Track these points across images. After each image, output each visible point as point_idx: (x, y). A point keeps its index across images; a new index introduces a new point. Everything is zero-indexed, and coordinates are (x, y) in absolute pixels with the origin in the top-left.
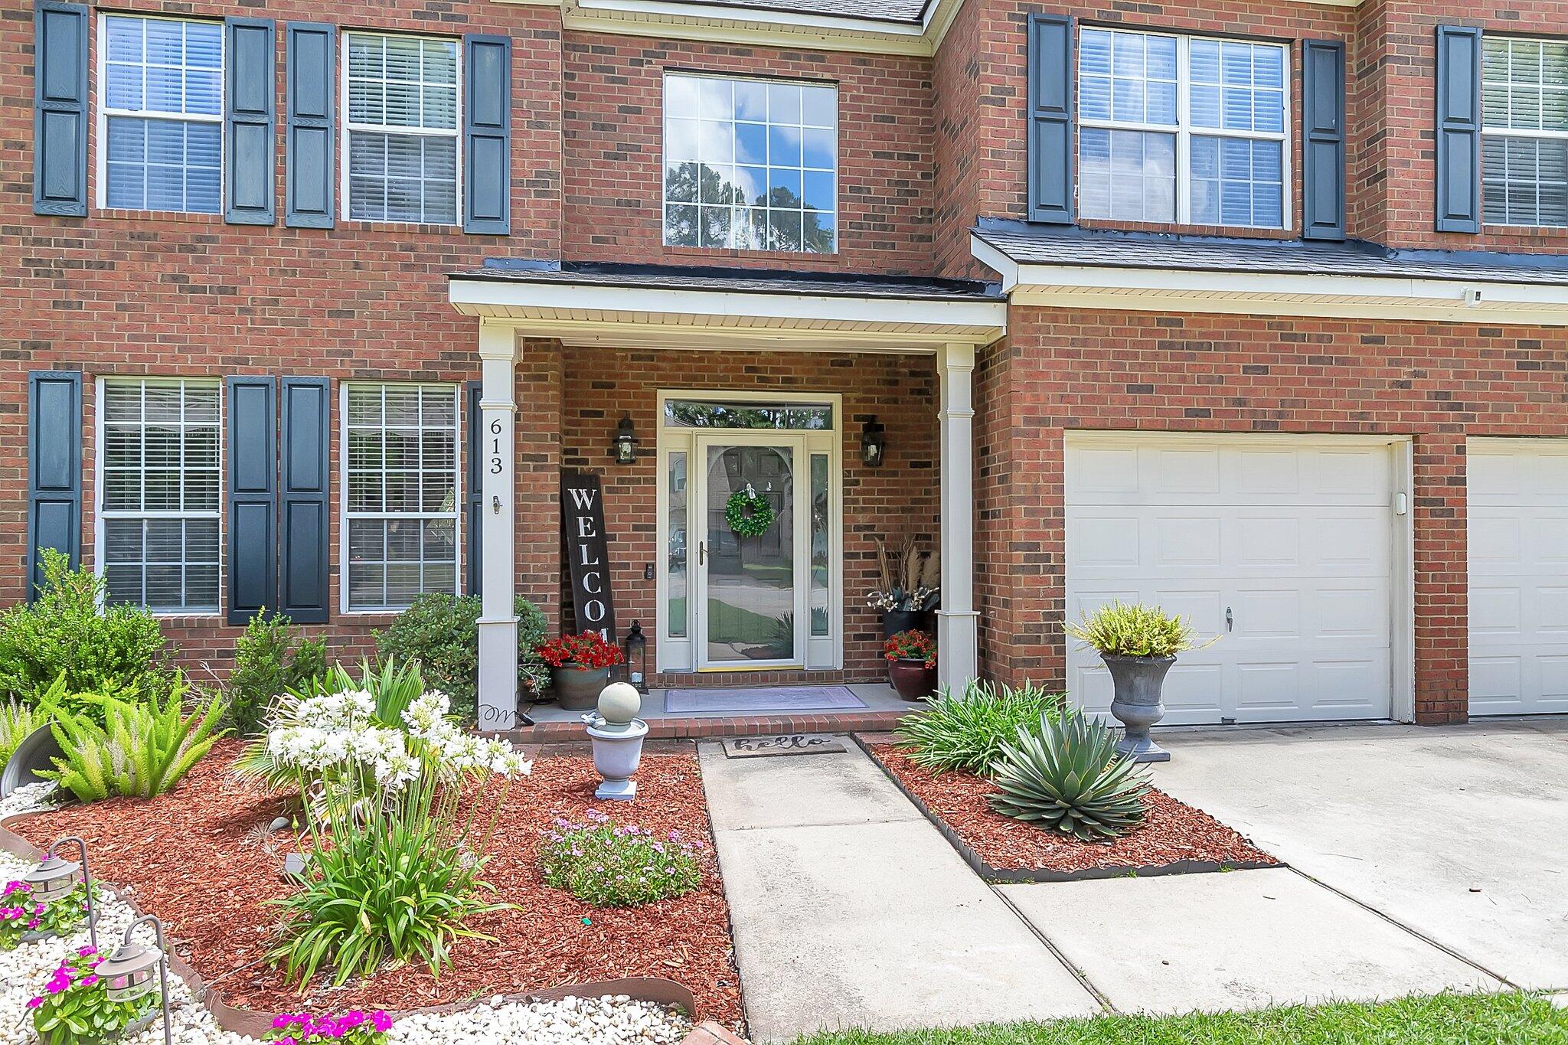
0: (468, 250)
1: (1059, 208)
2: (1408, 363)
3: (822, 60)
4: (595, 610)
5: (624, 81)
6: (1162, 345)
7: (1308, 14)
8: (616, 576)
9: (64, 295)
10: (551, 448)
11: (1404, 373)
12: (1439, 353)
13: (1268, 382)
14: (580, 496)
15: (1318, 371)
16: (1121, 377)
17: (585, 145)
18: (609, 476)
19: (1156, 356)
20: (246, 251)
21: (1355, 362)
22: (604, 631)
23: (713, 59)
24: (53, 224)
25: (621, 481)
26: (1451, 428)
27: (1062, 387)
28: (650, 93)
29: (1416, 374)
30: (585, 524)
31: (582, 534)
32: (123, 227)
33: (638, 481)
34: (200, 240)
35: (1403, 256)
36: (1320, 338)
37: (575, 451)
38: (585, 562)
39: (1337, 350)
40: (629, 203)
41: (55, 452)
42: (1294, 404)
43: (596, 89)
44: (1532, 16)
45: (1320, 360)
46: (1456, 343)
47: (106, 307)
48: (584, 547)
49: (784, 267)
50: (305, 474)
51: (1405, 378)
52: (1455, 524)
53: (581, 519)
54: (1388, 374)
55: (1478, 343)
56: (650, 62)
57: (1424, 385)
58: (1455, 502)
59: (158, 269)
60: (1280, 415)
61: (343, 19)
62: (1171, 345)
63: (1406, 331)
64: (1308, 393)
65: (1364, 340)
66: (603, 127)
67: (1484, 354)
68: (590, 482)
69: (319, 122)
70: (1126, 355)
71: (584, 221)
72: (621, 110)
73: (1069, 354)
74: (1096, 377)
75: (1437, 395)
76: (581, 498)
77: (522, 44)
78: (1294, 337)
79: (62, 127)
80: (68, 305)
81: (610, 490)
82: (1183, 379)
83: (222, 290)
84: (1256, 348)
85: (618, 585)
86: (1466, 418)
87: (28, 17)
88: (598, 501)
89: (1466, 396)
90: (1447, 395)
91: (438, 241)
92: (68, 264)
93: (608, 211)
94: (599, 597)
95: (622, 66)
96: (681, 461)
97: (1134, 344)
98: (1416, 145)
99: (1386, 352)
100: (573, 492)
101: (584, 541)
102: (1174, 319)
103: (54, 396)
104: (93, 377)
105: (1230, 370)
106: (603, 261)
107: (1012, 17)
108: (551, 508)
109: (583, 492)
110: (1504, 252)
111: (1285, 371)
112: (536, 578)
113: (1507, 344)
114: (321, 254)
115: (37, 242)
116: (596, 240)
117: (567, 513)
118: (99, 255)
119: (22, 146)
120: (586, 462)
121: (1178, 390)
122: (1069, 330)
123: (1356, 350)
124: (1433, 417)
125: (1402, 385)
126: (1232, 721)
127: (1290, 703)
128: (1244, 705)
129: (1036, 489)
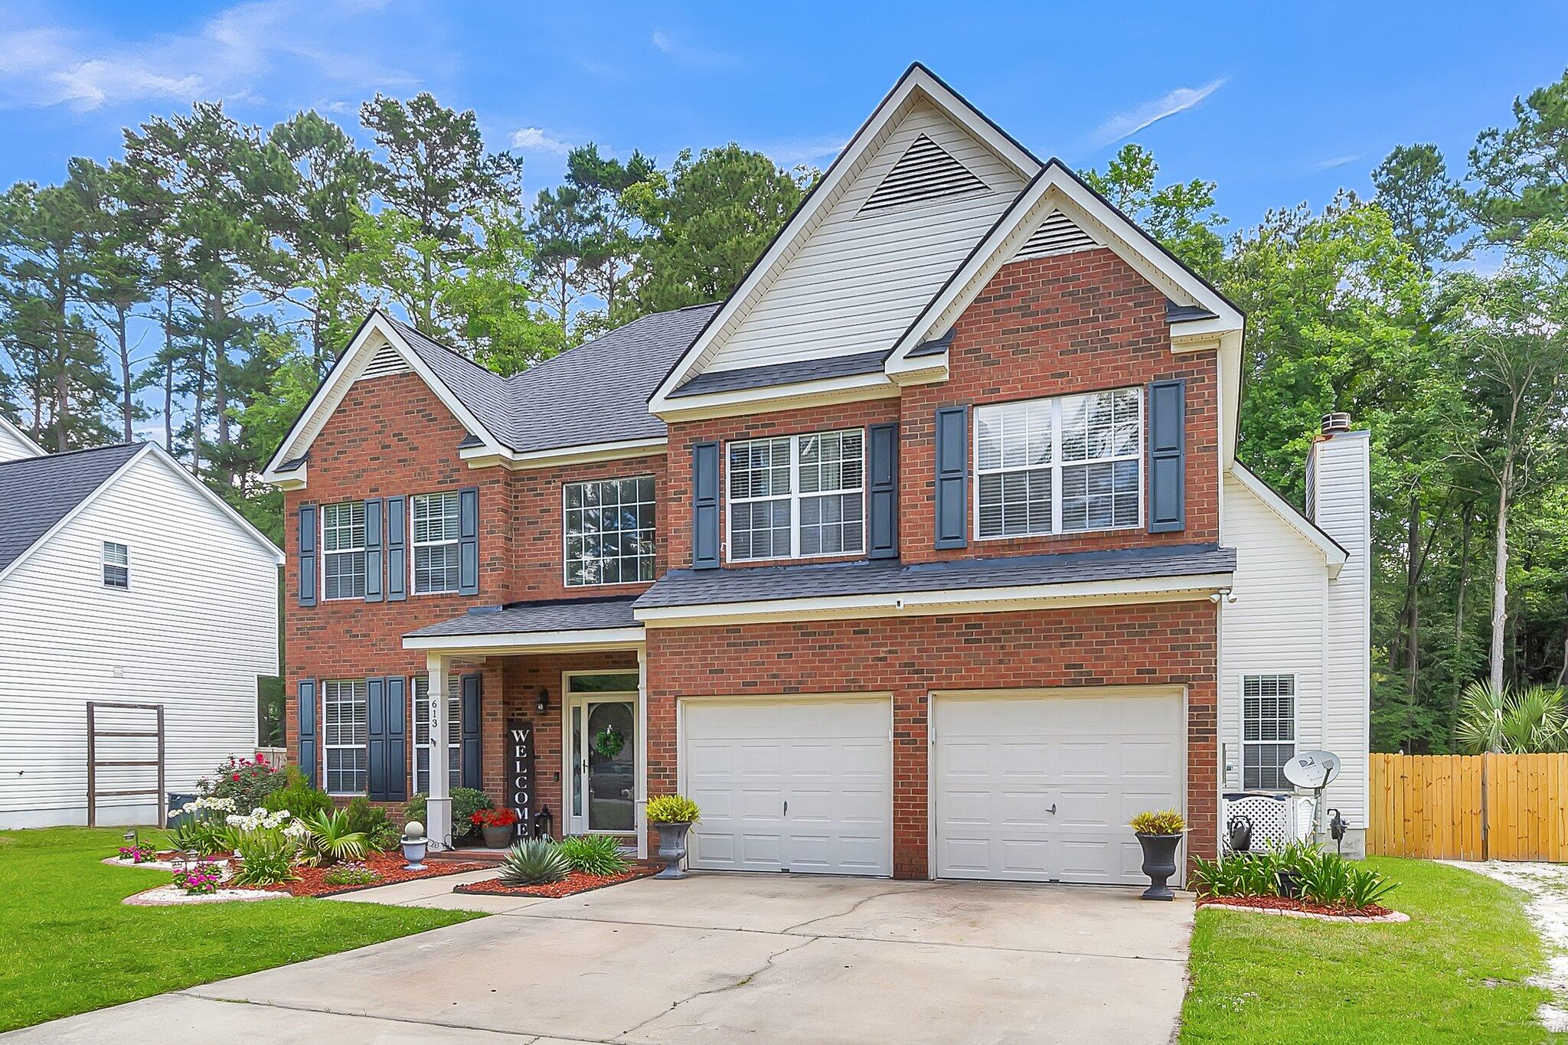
0: (461, 604)
1: (714, 558)
2: (885, 645)
3: (645, 462)
4: (521, 798)
5: (542, 495)
6: (728, 645)
7: (873, 407)
8: (541, 780)
9: (311, 643)
10: (499, 708)
11: (882, 652)
12: (907, 637)
13: (793, 663)
14: (518, 734)
15: (824, 654)
16: (705, 666)
17: (523, 535)
18: (538, 723)
19: (725, 652)
20: (373, 615)
21: (848, 647)
22: (526, 809)
23: (586, 473)
24: (306, 611)
25: (543, 725)
26: (916, 686)
27: (673, 673)
28: (554, 499)
29: (890, 652)
30: (520, 749)
31: (518, 755)
32: (329, 608)
33: (551, 725)
34: (356, 611)
35: (912, 569)
36: (826, 634)
37: (521, 709)
38: (518, 771)
39: (837, 640)
40: (545, 565)
41: (308, 719)
42: (809, 675)
43: (529, 501)
44: (1010, 389)
45: (826, 647)
46: (919, 629)
47: (323, 647)
48: (518, 763)
49: (625, 593)
50: (396, 726)
51: (883, 655)
52: (918, 749)
53: (518, 747)
54: (871, 653)
55: (936, 629)
56: (554, 481)
57: (896, 658)
58: (919, 735)
59: (341, 628)
60: (800, 683)
61: (409, 491)
62: (734, 645)
63: (883, 624)
64: (817, 668)
65: (855, 632)
66: (532, 523)
67: (939, 636)
68: (526, 726)
69: (402, 546)
70: (708, 652)
71: (523, 578)
72: (542, 511)
73: (677, 654)
74: (692, 666)
75: (906, 665)
76: (519, 735)
77: (483, 489)
78: (809, 634)
79: (308, 562)
80: (311, 648)
81: (538, 730)
82: (741, 664)
83: (365, 636)
84: (785, 642)
85: (541, 785)
86: (926, 679)
87: (297, 515)
88: (530, 738)
89: (927, 664)
90: (913, 665)
91: (448, 601)
92: (311, 629)
93: (535, 571)
94: (524, 790)
95: (540, 486)
96: (577, 711)
97: (712, 646)
98: (922, 492)
99: (870, 639)
100: (515, 732)
101: (518, 759)
102: (735, 629)
103: (307, 691)
104: (321, 682)
105: (768, 657)
106: (531, 600)
107: (685, 447)
108: (499, 741)
109: (521, 732)
110: (989, 558)
111: (802, 655)
112: (493, 780)
113: (959, 627)
114: (401, 614)
115: (301, 619)
116: (529, 588)
117: (510, 743)
118: (322, 623)
119: (295, 575)
120: (526, 715)
121: (737, 671)
122: (675, 641)
123: (849, 639)
124: (902, 679)
125: (880, 659)
126: (787, 871)
127: (825, 862)
128: (795, 861)
129: (659, 731)
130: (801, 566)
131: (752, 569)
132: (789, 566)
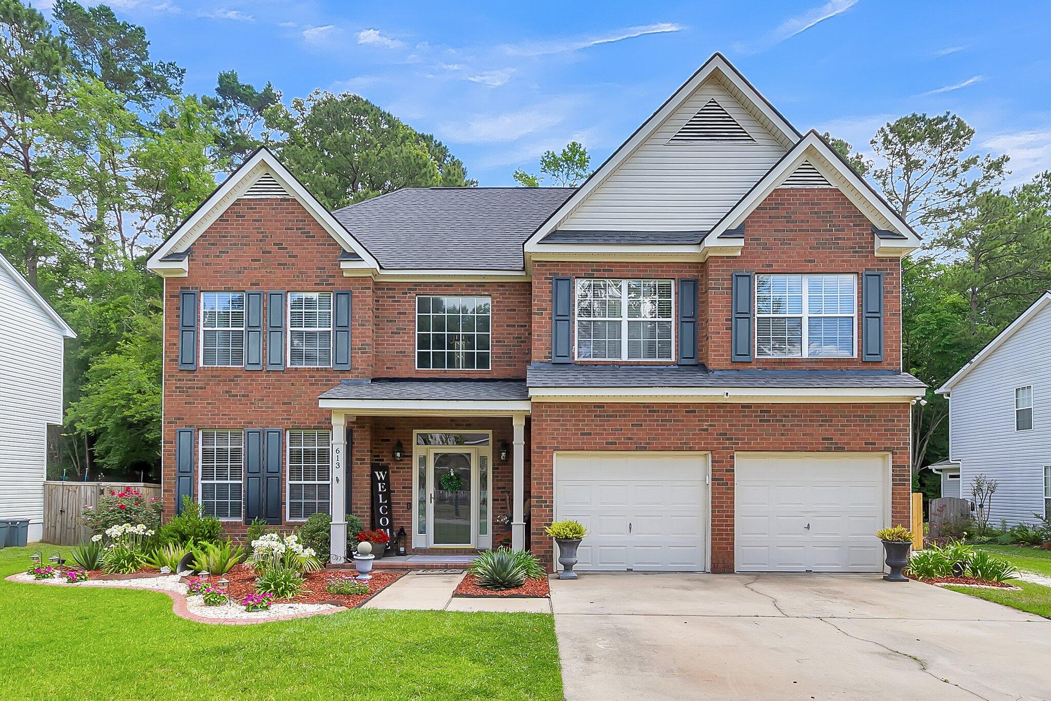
0: (334, 377)
1: (566, 356)
2: (707, 421)
3: (484, 286)
4: (384, 521)
5: (399, 301)
6: (595, 416)
7: (681, 267)
8: (395, 508)
9: (189, 399)
10: (367, 455)
11: (705, 425)
12: (722, 416)
13: (642, 430)
14: (379, 474)
15: (666, 425)
16: (579, 430)
17: (383, 329)
18: (393, 466)
19: (593, 421)
20: (252, 380)
21: (682, 421)
22: (388, 530)
23: (437, 290)
24: (185, 374)
25: (397, 468)
26: (727, 448)
27: (553, 434)
28: (410, 306)
29: (710, 425)
30: (381, 485)
31: (380, 490)
32: (209, 373)
33: (404, 468)
34: (236, 377)
35: (716, 373)
36: (666, 411)
37: (378, 456)
38: (381, 502)
39: (674, 416)
40: (401, 352)
41: (185, 460)
42: (654, 439)
43: (388, 305)
45: (666, 421)
46: (729, 412)
47: (202, 403)
48: (381, 495)
49: (467, 376)
50: (273, 467)
51: (706, 427)
52: (729, 489)
53: (380, 484)
54: (697, 425)
55: (740, 412)
56: (410, 293)
57: (714, 430)
58: (729, 480)
59: (221, 389)
60: (648, 443)
61: (287, 288)
62: (600, 416)
63: (706, 407)
64: (660, 434)
65: (686, 412)
66: (391, 321)
67: (743, 416)
68: (384, 468)
69: (280, 329)
70: (580, 421)
71: (383, 360)
72: (399, 313)
73: (555, 421)
74: (567, 430)
75: (721, 434)
76: (380, 475)
77: (356, 293)
78: (654, 412)
79: (188, 336)
80: (190, 403)
81: (392, 472)
82: (605, 430)
83: (243, 396)
84: (638, 416)
85: (396, 511)
86: (735, 444)
87: (178, 296)
88: (387, 477)
89: (734, 434)
90: (726, 434)
91: (324, 374)
92: (190, 388)
93: (392, 356)
94: (386, 516)
95: (398, 295)
96: (425, 459)
97: (583, 416)
98: (723, 325)
99: (697, 416)
100: (377, 473)
101: (380, 493)
102: (600, 406)
103: (185, 437)
104: (198, 430)
105: (626, 425)
106: (391, 377)
107: (546, 278)
108: (367, 480)
109: (381, 473)
110: (766, 369)
111: (650, 425)
112: (361, 508)
113: (756, 412)
114: (279, 381)
115: (180, 380)
116: (387, 368)
117: (374, 481)
118: (201, 384)
119: (175, 344)
120: (383, 460)
121: (602, 434)
122: (556, 411)
123: (682, 416)
124: (719, 444)
125: (704, 430)
126: (631, 570)
127: (658, 563)
128: (637, 563)
129: (542, 474)
130: (632, 366)
131: (596, 365)
132: (622, 365)
